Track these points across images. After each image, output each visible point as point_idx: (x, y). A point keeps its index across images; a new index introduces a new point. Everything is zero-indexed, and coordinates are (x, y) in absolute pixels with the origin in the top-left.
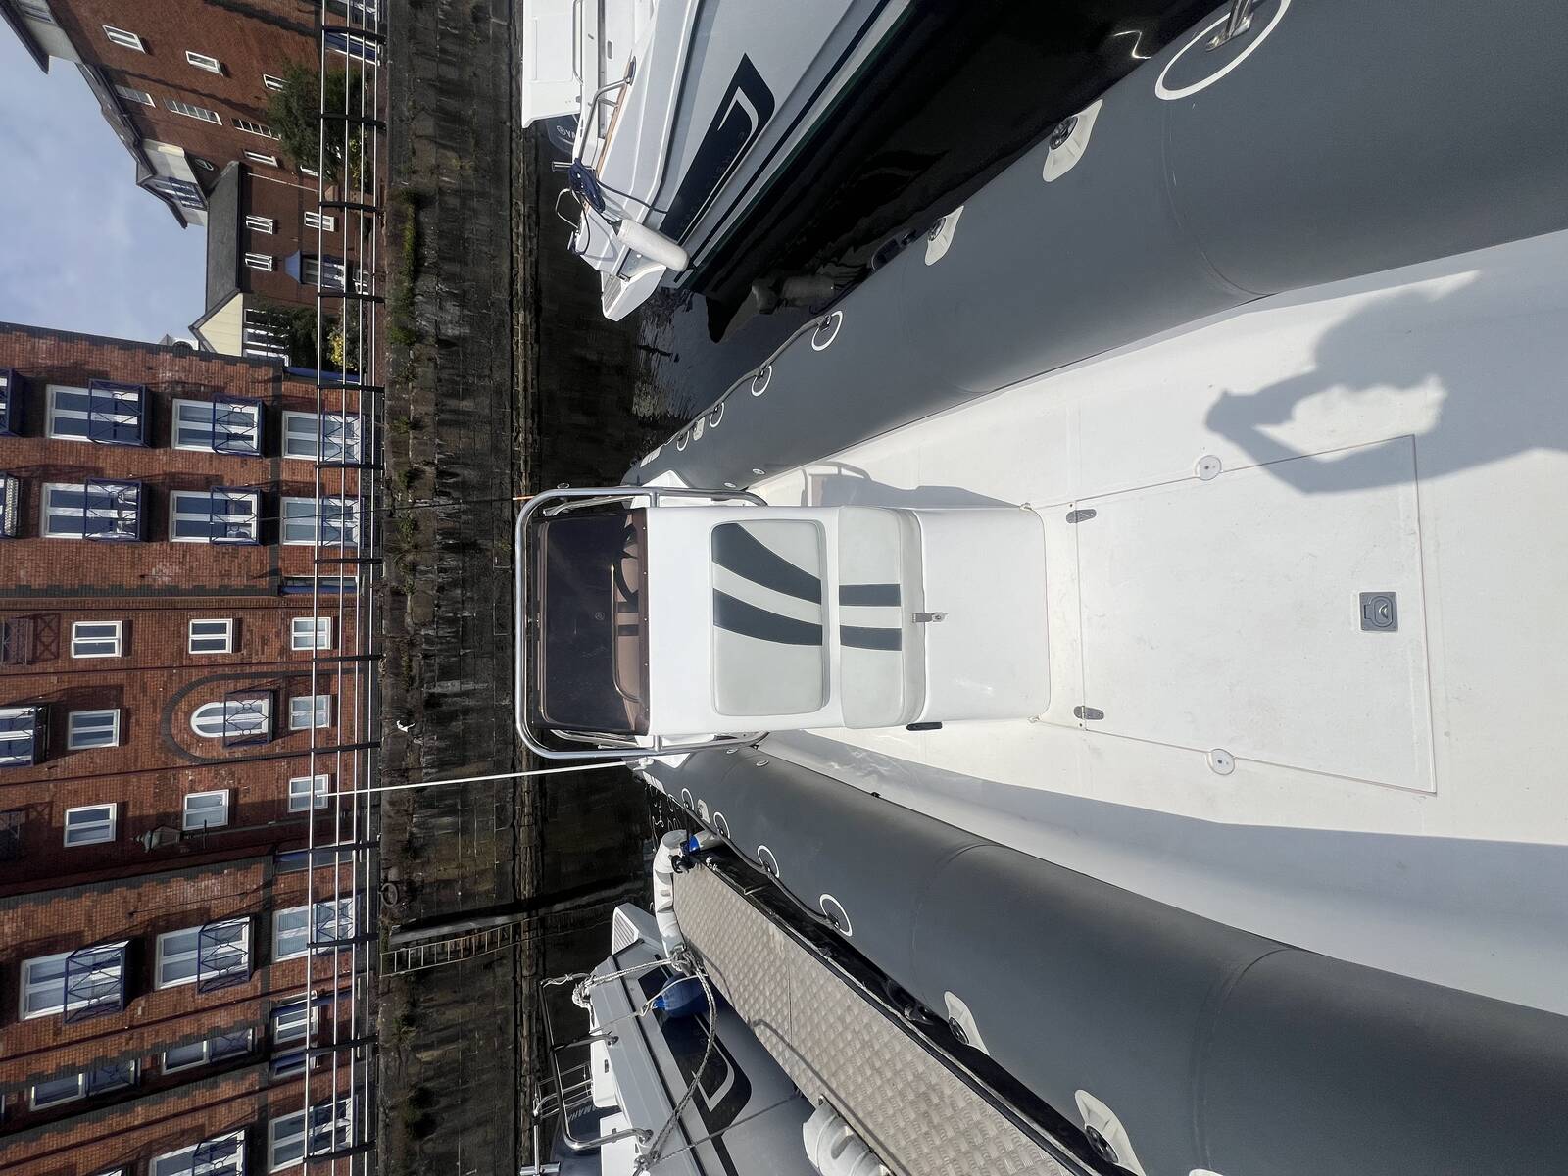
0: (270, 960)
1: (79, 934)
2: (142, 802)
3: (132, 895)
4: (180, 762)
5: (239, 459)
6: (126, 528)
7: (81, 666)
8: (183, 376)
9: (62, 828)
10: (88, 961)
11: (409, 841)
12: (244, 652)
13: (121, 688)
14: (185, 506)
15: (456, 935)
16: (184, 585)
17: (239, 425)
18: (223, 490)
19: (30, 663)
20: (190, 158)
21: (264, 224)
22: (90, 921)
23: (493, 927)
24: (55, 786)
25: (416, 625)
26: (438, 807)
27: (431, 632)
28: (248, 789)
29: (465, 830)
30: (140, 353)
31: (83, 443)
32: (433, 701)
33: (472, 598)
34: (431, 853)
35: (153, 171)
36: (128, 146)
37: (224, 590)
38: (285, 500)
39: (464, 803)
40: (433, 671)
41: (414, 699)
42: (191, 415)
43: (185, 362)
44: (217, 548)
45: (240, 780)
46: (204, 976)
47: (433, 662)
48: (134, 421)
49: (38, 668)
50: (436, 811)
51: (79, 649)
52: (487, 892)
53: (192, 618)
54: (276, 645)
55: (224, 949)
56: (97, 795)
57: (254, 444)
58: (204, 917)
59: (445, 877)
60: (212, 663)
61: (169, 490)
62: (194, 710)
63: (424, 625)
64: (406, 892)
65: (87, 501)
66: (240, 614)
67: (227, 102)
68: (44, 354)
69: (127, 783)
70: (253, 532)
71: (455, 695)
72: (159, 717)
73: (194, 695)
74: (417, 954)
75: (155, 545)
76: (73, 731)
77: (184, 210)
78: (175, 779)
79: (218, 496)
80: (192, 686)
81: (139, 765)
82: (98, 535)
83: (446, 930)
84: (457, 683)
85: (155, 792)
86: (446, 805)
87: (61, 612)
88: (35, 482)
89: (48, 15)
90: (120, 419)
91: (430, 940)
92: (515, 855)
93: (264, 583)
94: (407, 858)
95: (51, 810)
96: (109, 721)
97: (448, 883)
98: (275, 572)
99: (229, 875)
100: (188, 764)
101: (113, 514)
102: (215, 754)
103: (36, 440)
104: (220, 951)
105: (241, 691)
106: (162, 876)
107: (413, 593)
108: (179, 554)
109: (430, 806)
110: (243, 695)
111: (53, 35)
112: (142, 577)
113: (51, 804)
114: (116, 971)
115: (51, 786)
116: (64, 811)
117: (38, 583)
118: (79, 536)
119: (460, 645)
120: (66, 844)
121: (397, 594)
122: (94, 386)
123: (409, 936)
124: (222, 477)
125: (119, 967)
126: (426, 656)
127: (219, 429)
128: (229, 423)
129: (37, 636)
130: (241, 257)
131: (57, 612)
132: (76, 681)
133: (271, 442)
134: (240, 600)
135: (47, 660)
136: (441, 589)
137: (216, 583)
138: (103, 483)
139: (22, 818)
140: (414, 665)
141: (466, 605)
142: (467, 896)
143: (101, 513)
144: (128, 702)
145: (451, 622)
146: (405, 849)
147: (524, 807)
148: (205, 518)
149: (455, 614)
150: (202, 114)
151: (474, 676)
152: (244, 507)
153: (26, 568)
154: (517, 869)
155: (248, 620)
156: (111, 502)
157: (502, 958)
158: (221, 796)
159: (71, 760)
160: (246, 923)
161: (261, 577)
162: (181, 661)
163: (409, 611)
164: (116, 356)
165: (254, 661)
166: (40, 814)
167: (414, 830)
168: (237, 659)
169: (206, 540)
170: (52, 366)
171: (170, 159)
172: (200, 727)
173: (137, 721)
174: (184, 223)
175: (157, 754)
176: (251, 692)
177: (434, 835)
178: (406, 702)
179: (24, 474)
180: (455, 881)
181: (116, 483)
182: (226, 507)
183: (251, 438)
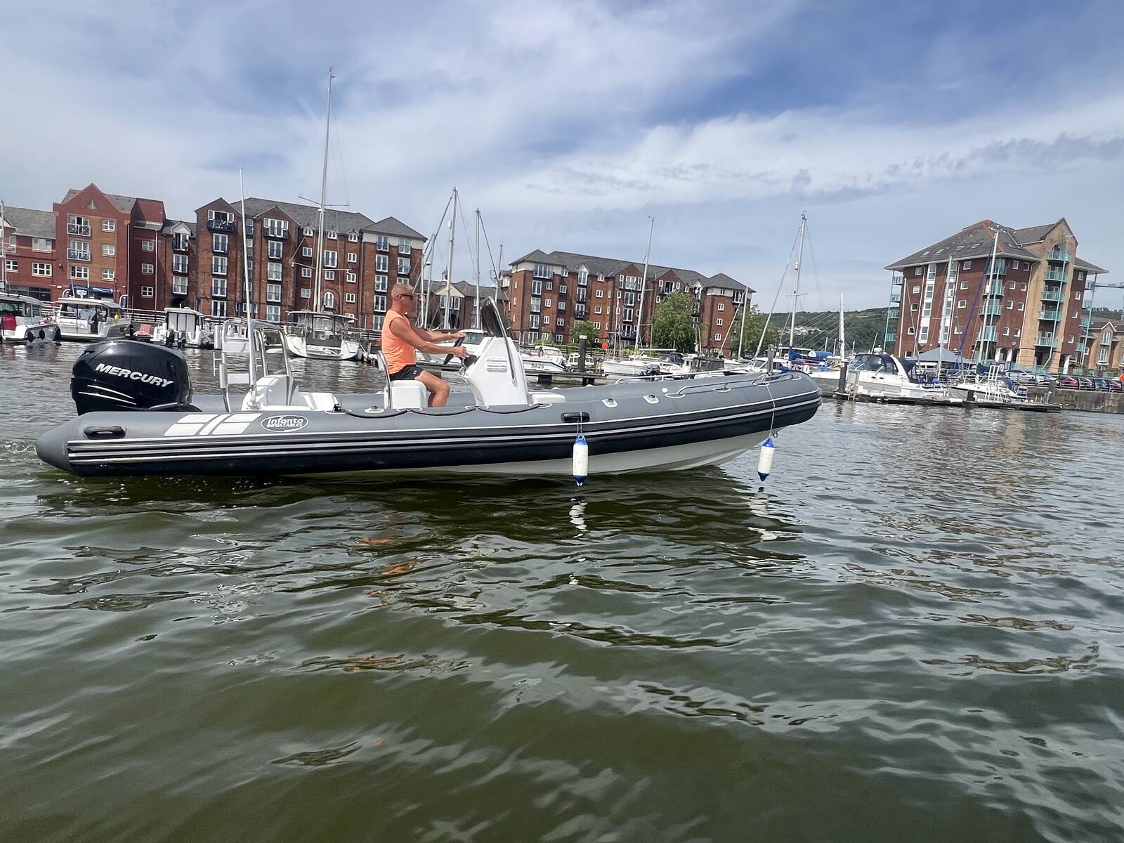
1: (285, 272)
3: (290, 281)
12: (346, 304)
16: (364, 295)
22: (287, 274)
51: (350, 275)
53: (355, 295)
54: (347, 310)
55: (274, 297)
58: (283, 293)
60: (344, 298)
66: (356, 304)
77: (497, 282)
80: (338, 293)
88: (388, 275)
112: (366, 289)
117: (365, 271)
118: (376, 281)
131: (358, 272)
153: (368, 270)
155: (354, 306)
162: (344, 291)
168: (344, 302)
170: (413, 278)
171: (507, 281)
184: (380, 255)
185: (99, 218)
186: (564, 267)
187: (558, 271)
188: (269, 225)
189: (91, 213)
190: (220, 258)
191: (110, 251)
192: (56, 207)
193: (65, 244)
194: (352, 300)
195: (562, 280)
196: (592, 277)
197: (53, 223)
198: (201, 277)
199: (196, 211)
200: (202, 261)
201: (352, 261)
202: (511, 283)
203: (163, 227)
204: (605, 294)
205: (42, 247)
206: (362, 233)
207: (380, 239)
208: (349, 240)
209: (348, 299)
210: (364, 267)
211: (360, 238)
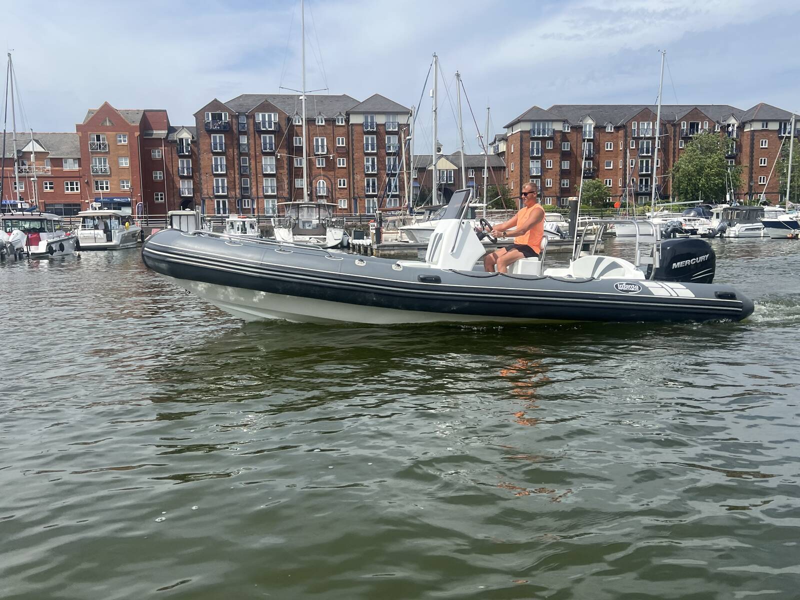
0: (265, 199)
6: (367, 171)
7: (336, 160)
10: (273, 167)
13: (330, 167)
16: (355, 179)
18: (378, 188)
22: (281, 168)
31: (386, 162)
35: (500, 140)
37: (354, 188)
44: (364, 187)
46: (265, 187)
49: (335, 153)
51: (340, 160)
54: (340, 196)
55: (270, 190)
58: (278, 186)
60: (336, 184)
62: (324, 180)
70: (368, 193)
72: (323, 174)
73: (328, 180)
75: (364, 176)
87: (348, 158)
88: (377, 155)
98: (359, 198)
105: (328, 189)
108: (362, 180)
112: (357, 173)
118: (365, 162)
125: (270, 173)
129: (342, 152)
132: (332, 160)
134: (351, 190)
137: (356, 185)
144: (327, 168)
148: (371, 184)
152: (374, 191)
153: (357, 153)
155: (346, 190)
156: (373, 169)
160: (275, 194)
161: (357, 195)
162: (336, 177)
165: (336, 192)
168: (337, 188)
169: (366, 183)
172: (320, 182)
173: (322, 170)
176: (328, 192)
181: (377, 170)
182: (374, 188)
184: (367, 136)
185: (114, 133)
186: (565, 121)
187: (558, 127)
188: (261, 119)
189: (107, 129)
190: (219, 157)
191: (125, 163)
192: (79, 127)
193: (89, 161)
194: (344, 185)
195: (564, 136)
196: (599, 128)
197: (78, 143)
198: (203, 177)
199: (195, 115)
200: (203, 163)
201: (341, 145)
202: (508, 148)
203: (168, 134)
204: (616, 146)
205: (71, 166)
206: (349, 116)
207: (366, 118)
208: (337, 124)
209: (340, 185)
210: (353, 150)
211: (347, 121)
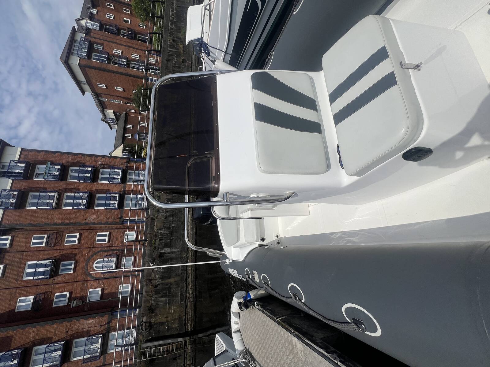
0: (107, 352)
1: (51, 338)
2: (76, 293)
3: (68, 324)
4: (89, 279)
5: (115, 185)
6: (84, 205)
7: (66, 247)
8: (103, 163)
9: (53, 300)
10: (52, 348)
11: (151, 307)
12: (111, 242)
13: (76, 254)
14: (100, 198)
15: (164, 345)
16: (96, 222)
17: (116, 175)
18: (110, 194)
19: (54, 246)
20: (114, 113)
21: (130, 126)
22: (55, 333)
23: (177, 342)
24: (54, 286)
25: (158, 229)
26: (161, 294)
27: (162, 232)
28: (107, 288)
29: (169, 303)
30: (94, 157)
31: (76, 182)
32: (161, 255)
33: (175, 220)
34: (157, 311)
35: (105, 116)
36: (100, 111)
37: (107, 223)
38: (126, 196)
39: (170, 292)
40: (162, 245)
41: (155, 254)
42: (104, 173)
43: (104, 159)
44: (106, 211)
45: (105, 285)
46: (86, 357)
47: (162, 242)
48: (89, 175)
49: (55, 248)
50: (160, 295)
51: (67, 242)
52: (176, 328)
53: (98, 232)
54: (120, 240)
55: (93, 347)
56: (64, 289)
57: (120, 180)
58: (88, 334)
59: (162, 321)
60: (101, 246)
61: (96, 194)
62: (95, 261)
63: (160, 229)
64: (148, 326)
65: (74, 198)
66: (111, 231)
67: (123, 98)
68: (70, 159)
69: (73, 285)
70: (116, 205)
71: (168, 253)
72: (85, 263)
73: (95, 256)
74: (151, 352)
75: (90, 210)
76: (61, 268)
77: (111, 125)
78: (87, 284)
79: (108, 195)
80: (95, 254)
81: (77, 279)
82: (76, 207)
83: (161, 342)
84: (169, 249)
85: (81, 289)
86: (164, 293)
87: (64, 231)
88: (62, 193)
89: (86, 83)
90: (86, 175)
91: (155, 346)
92: (186, 313)
93: (118, 221)
94: (149, 313)
95: (51, 294)
96: (71, 265)
97: (162, 324)
98: (121, 217)
99: (98, 318)
100: (91, 279)
101: (81, 201)
102: (99, 276)
103: (65, 182)
104: (92, 347)
105: (109, 255)
106: (78, 318)
107: (157, 219)
108: (96, 212)
109: (158, 293)
110: (109, 256)
111: (86, 87)
112: (86, 219)
113: (51, 291)
114: (59, 353)
115: (53, 285)
116: (55, 294)
117: (59, 222)
118: (71, 208)
119: (171, 236)
120: (54, 306)
121: (153, 219)
122: (81, 167)
123: (148, 344)
124: (110, 190)
125: (61, 351)
126: (160, 240)
127: (111, 176)
128: (114, 175)
129: (56, 238)
130: (124, 135)
131: (62, 231)
132: (65, 252)
133: (124, 179)
134: (111, 226)
135: (58, 245)
136: (166, 218)
137: (105, 221)
138: (79, 193)
139: (43, 296)
140: (157, 243)
141: (173, 222)
142: (169, 329)
143: (78, 201)
144: (77, 259)
145: (168, 228)
146: (149, 310)
147: (189, 294)
148: (104, 202)
149: (170, 226)
150: (118, 102)
151: (175, 247)
152: (115, 198)
153: (57, 218)
154: (186, 319)
155: (113, 233)
156: (81, 198)
157: (180, 356)
158: (99, 291)
159: (59, 277)
160: (100, 337)
161: (117, 219)
162: (93, 246)
163: (156, 225)
164: (88, 158)
165: (113, 246)
166: (48, 295)
167: (153, 302)
168: (108, 245)
169: (104, 208)
170: (72, 162)
171: (110, 114)
172: (96, 267)
173: (79, 265)
174: (111, 129)
175: (83, 276)
176: (111, 256)
177: (159, 304)
178: (153, 255)
179: (60, 191)
180: (165, 323)
181: (83, 193)
182: (110, 198)
183: (119, 179)
194: (105, 235)
201: (45, 241)
209: (104, 240)
